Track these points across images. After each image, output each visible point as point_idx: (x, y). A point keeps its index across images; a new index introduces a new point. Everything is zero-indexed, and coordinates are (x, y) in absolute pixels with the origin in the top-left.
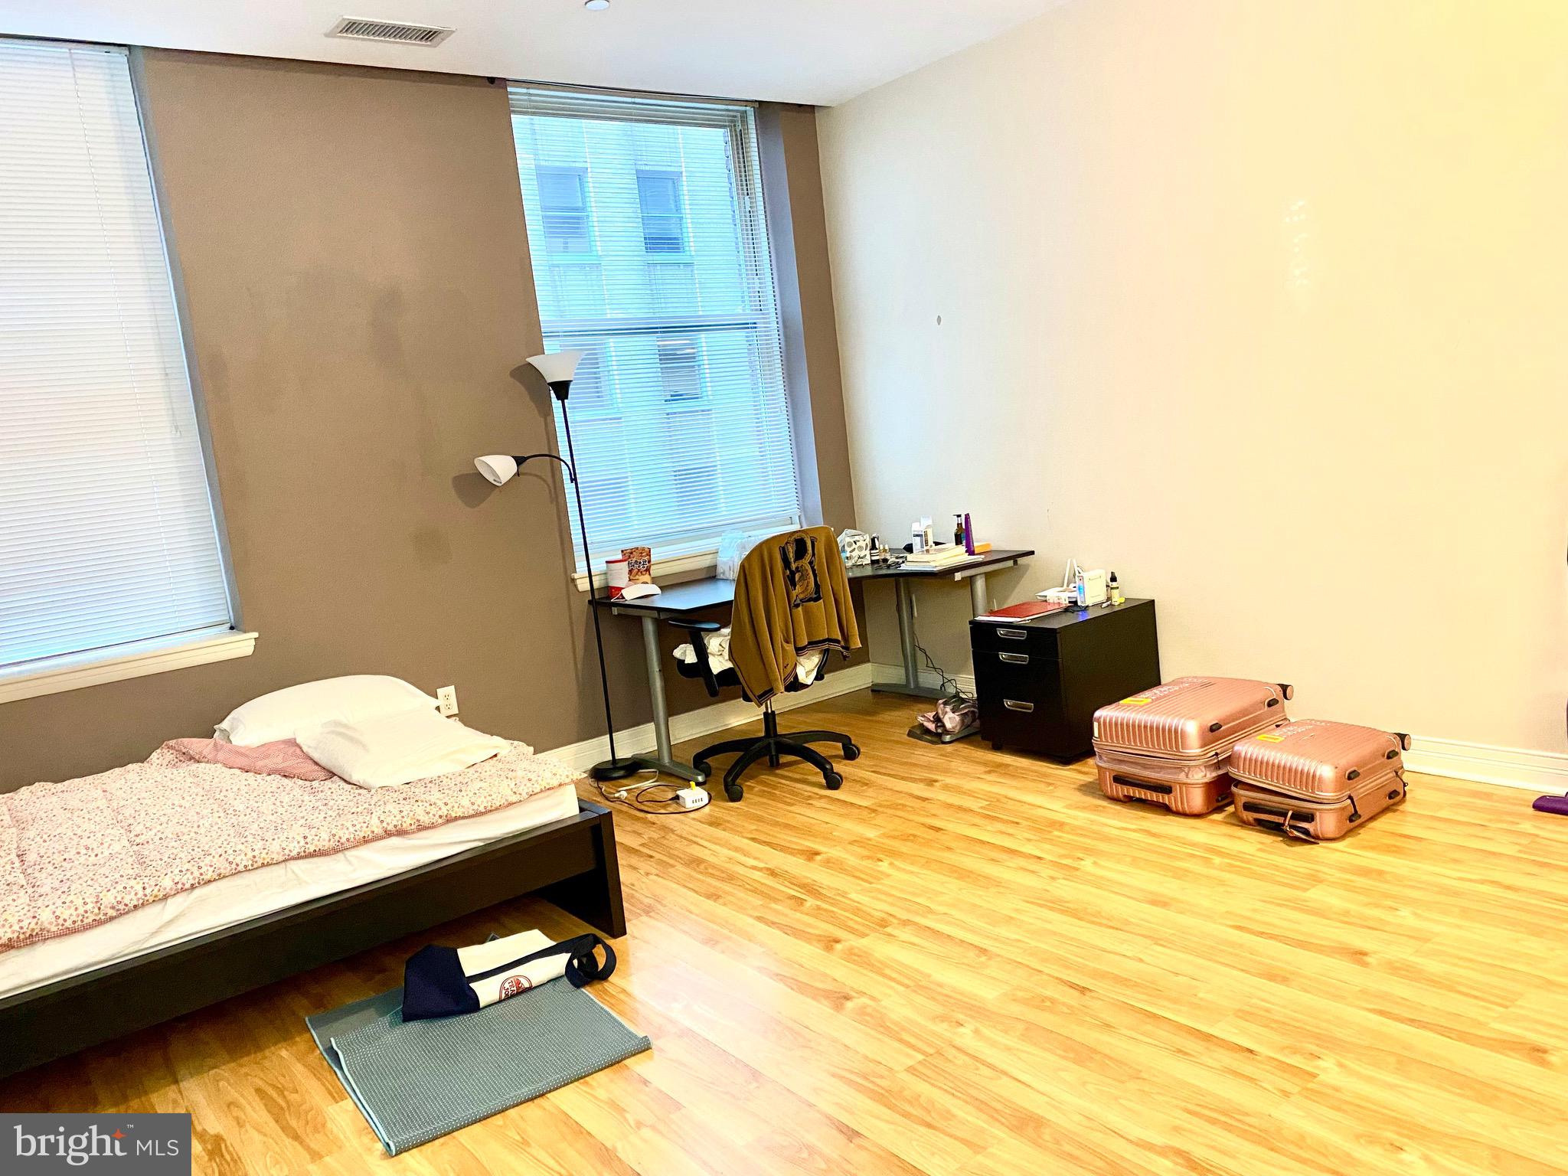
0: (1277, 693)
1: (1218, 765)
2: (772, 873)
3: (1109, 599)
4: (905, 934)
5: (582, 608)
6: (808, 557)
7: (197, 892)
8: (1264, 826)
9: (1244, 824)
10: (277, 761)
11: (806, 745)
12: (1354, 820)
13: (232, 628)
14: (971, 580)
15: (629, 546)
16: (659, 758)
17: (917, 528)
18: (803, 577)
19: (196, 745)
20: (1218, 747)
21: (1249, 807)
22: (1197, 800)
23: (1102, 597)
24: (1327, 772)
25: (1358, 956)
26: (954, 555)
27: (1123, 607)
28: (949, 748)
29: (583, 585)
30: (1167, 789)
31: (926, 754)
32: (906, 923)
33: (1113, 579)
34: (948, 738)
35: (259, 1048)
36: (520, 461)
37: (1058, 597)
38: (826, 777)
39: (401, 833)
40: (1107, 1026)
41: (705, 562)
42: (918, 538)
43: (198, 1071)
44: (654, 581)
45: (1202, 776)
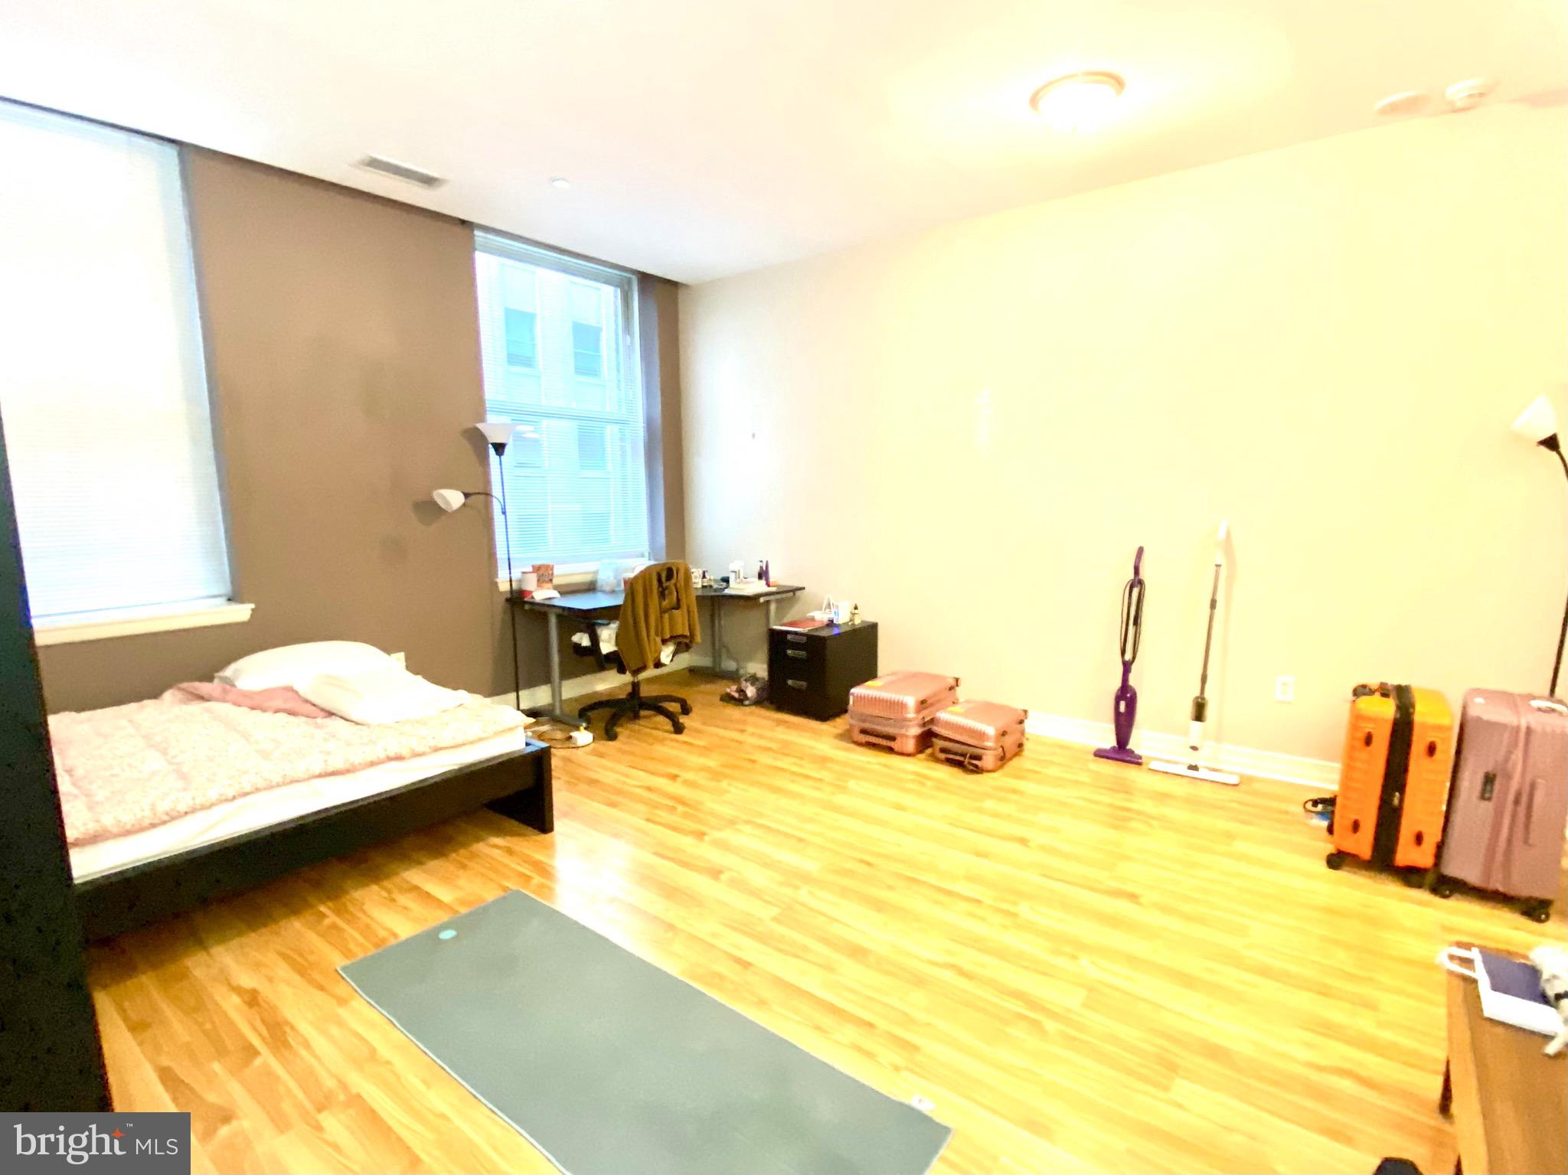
0: (952, 682)
1: (924, 725)
2: (649, 789)
3: (851, 620)
4: (748, 829)
5: (500, 604)
6: (673, 581)
7: (236, 802)
8: (951, 763)
9: (937, 760)
10: (278, 703)
11: (660, 704)
12: (1003, 759)
13: (229, 600)
14: (768, 602)
15: (538, 563)
16: (553, 710)
17: (733, 567)
18: (671, 593)
19: (204, 687)
20: (925, 713)
21: (943, 750)
22: (910, 745)
23: (847, 620)
24: (991, 731)
25: (1023, 841)
26: (756, 587)
27: (860, 626)
28: (748, 709)
29: (504, 587)
30: (893, 738)
31: (734, 712)
32: (747, 822)
33: (856, 608)
34: (747, 702)
35: (275, 921)
36: (467, 495)
37: (821, 617)
38: (673, 725)
39: (399, 758)
40: (890, 888)
41: (587, 578)
42: (733, 574)
43: (222, 940)
44: (556, 588)
45: (915, 731)
